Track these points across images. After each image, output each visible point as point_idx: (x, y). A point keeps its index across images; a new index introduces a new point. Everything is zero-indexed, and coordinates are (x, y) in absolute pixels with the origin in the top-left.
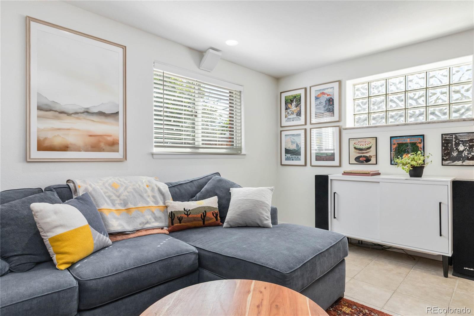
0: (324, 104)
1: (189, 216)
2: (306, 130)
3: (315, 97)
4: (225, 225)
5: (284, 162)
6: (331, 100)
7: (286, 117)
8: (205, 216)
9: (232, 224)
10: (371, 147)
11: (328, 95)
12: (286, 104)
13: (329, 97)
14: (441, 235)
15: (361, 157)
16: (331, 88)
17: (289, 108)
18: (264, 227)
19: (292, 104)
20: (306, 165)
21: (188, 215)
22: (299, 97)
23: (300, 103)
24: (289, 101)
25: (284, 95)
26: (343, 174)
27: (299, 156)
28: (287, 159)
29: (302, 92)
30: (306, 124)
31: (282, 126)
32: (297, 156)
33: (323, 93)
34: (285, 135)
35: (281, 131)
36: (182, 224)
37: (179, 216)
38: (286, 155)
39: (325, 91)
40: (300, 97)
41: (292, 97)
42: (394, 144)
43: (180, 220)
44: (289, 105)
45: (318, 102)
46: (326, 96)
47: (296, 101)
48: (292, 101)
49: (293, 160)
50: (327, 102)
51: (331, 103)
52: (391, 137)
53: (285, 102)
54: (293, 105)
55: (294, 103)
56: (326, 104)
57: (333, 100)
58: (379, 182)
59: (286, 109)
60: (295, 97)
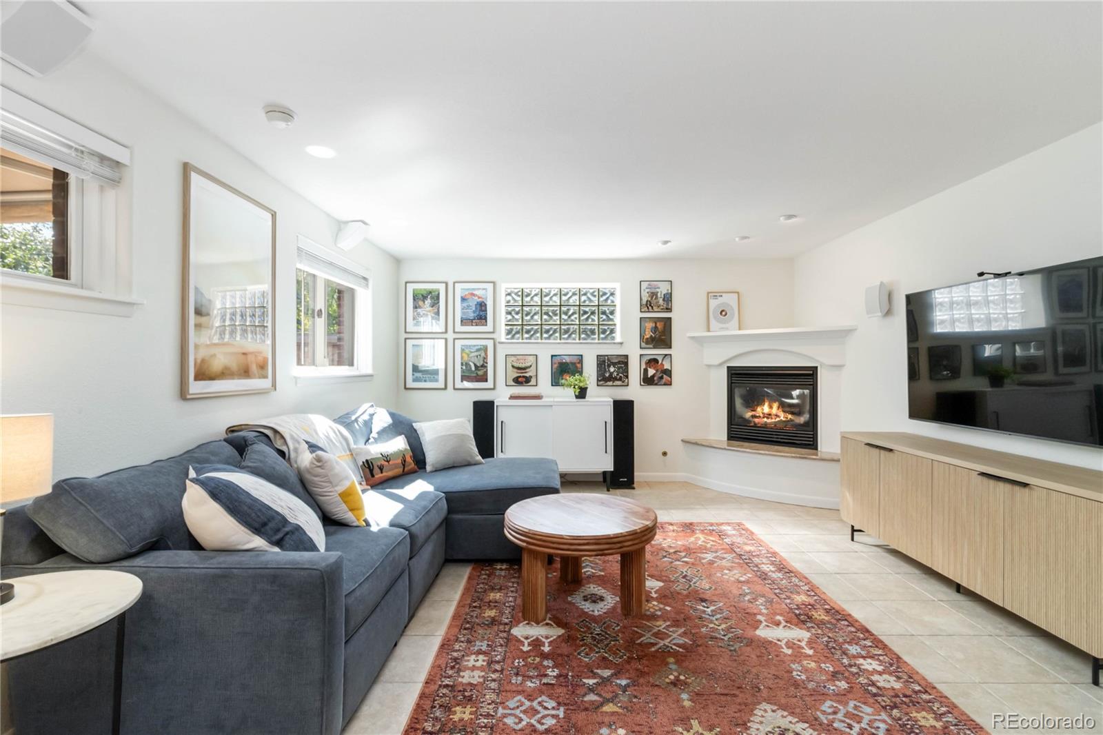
0: (474, 309)
1: (390, 463)
2: (446, 339)
3: (462, 297)
4: (429, 468)
5: (410, 384)
6: (483, 304)
7: (414, 319)
8: (405, 461)
9: (439, 466)
10: (531, 366)
11: (479, 298)
12: (414, 300)
13: (480, 300)
14: (606, 452)
15: (520, 377)
16: (484, 289)
17: (420, 307)
18: (475, 464)
19: (424, 302)
20: (446, 388)
21: (388, 461)
22: (437, 293)
23: (438, 302)
24: (420, 298)
25: (411, 287)
26: (510, 399)
27: (436, 377)
28: (415, 380)
29: (442, 288)
30: (446, 332)
31: (407, 331)
32: (432, 376)
33: (473, 295)
34: (413, 345)
35: (406, 339)
36: (384, 474)
37: (379, 464)
38: (413, 375)
39: (476, 292)
40: (439, 294)
41: (425, 292)
42: (555, 363)
43: (381, 469)
44: (421, 303)
45: (465, 304)
46: (476, 298)
47: (432, 298)
48: (424, 298)
49: (425, 381)
50: (478, 306)
51: (483, 308)
52: (552, 356)
53: (414, 297)
54: (426, 302)
55: (428, 301)
56: (476, 308)
57: (486, 305)
58: (552, 406)
59: (415, 307)
60: (430, 292)
